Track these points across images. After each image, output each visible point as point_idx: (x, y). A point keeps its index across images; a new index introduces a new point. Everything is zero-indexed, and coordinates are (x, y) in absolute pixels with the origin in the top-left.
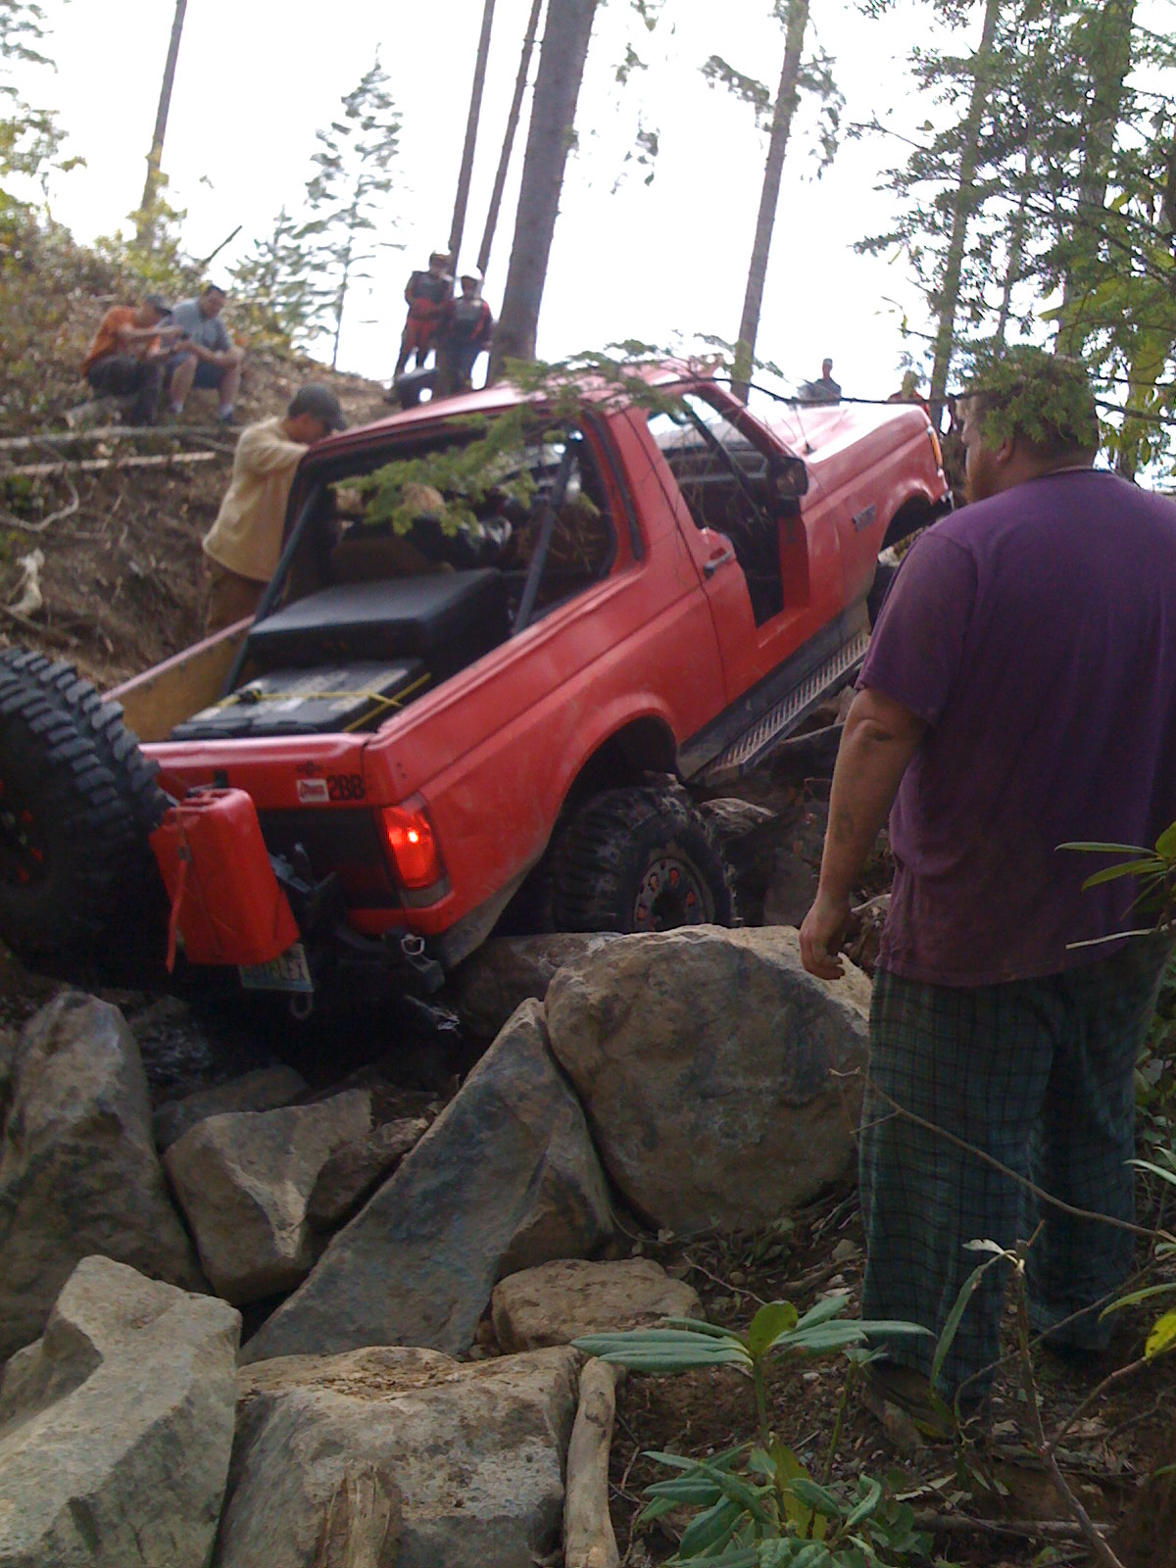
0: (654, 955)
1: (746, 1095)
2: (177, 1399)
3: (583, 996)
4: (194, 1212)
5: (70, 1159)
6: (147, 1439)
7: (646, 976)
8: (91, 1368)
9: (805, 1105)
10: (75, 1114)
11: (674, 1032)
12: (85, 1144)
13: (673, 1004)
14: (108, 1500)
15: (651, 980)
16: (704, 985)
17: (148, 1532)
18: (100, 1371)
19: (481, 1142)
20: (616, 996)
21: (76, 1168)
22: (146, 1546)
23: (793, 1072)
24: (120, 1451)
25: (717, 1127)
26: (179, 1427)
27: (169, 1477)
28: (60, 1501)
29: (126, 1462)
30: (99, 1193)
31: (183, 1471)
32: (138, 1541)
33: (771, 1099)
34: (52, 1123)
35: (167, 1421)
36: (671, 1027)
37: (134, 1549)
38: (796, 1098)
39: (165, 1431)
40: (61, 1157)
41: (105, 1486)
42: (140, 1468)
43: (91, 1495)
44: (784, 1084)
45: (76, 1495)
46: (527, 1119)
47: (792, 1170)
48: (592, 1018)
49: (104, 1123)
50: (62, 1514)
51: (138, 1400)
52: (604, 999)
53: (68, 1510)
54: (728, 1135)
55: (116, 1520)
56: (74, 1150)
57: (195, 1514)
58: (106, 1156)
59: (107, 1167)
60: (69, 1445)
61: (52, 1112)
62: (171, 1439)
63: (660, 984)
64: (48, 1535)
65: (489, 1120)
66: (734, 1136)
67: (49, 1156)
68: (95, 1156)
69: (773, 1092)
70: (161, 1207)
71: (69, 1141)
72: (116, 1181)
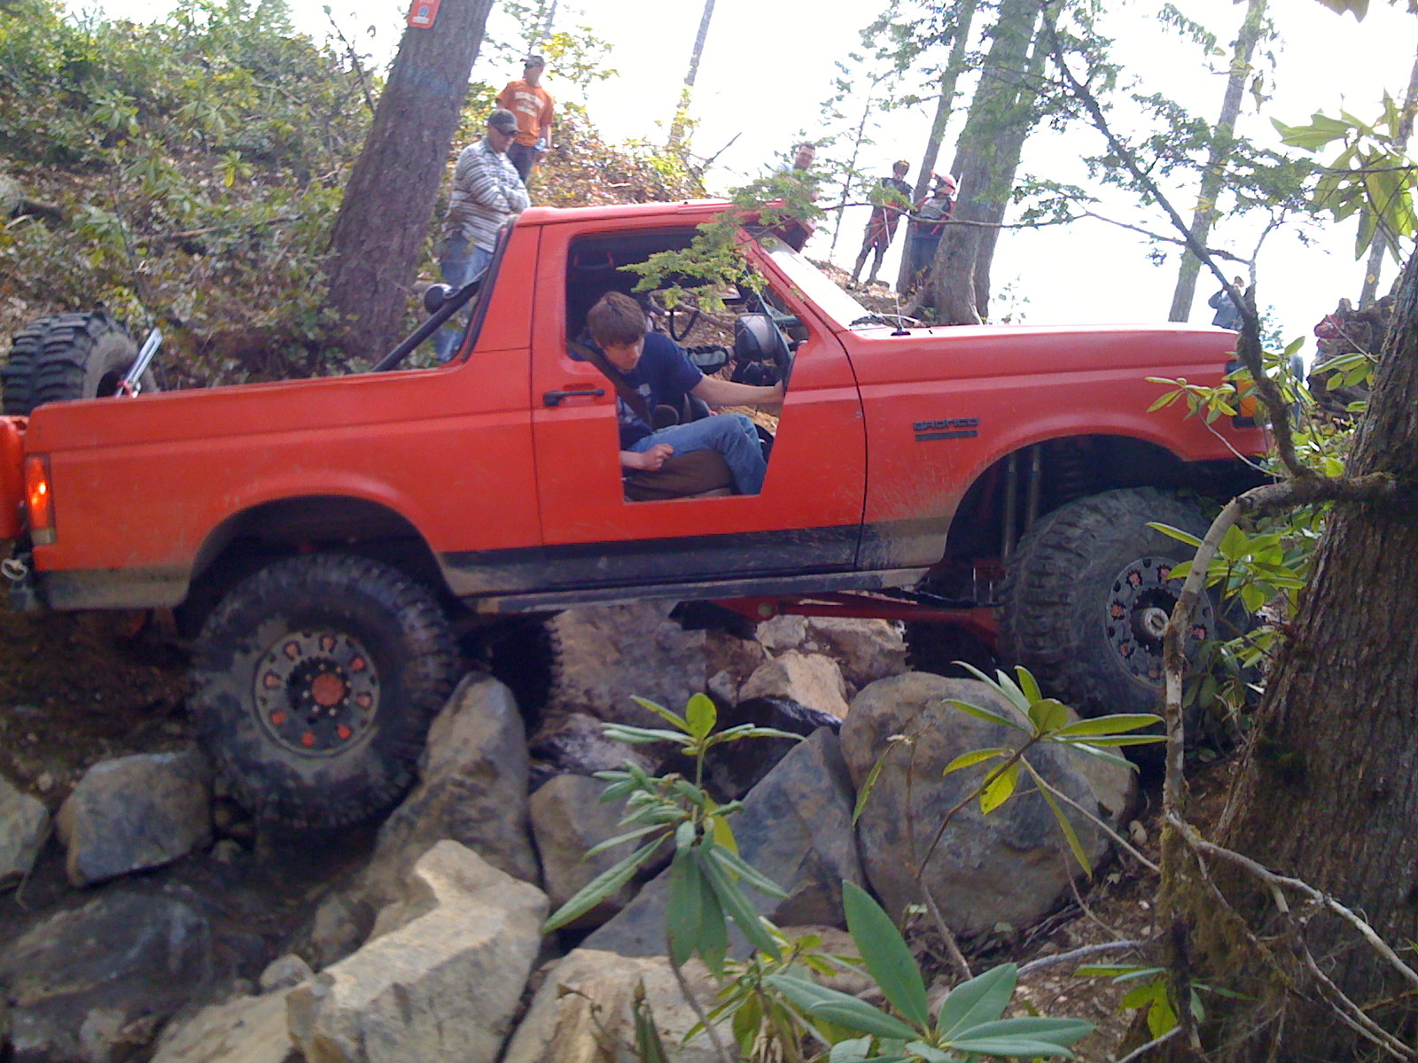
0: (933, 693)
1: (976, 827)
2: (485, 937)
3: (871, 708)
4: (543, 845)
5: (456, 790)
6: (457, 959)
7: (922, 707)
8: (430, 909)
9: (1023, 851)
10: (466, 758)
11: (931, 758)
12: (469, 781)
13: (937, 736)
14: (422, 992)
15: (925, 713)
16: (966, 728)
17: (448, 1024)
18: (435, 912)
19: (766, 827)
20: (893, 717)
21: (460, 798)
22: (445, 1034)
23: (1018, 820)
24: (437, 960)
25: (946, 844)
26: (483, 957)
27: (470, 991)
28: (386, 983)
29: (439, 970)
30: (477, 821)
31: (483, 990)
32: (440, 1028)
33: (995, 836)
34: (448, 762)
35: (475, 951)
36: (931, 753)
37: (435, 1032)
38: (1016, 843)
39: (472, 957)
40: (450, 788)
41: (421, 981)
42: (449, 978)
43: (409, 984)
44: (1009, 828)
45: (399, 982)
46: (804, 814)
47: (1000, 898)
48: (871, 726)
49: (486, 768)
50: (386, 992)
51: (458, 934)
52: (883, 715)
53: (392, 991)
54: (954, 853)
55: (426, 1007)
56: (461, 784)
57: (486, 1025)
58: (483, 793)
59: (483, 802)
60: (402, 952)
61: (448, 754)
62: (477, 964)
63: (932, 717)
64: (374, 1002)
65: (775, 810)
66: (959, 856)
67: (441, 786)
68: (476, 792)
69: (998, 831)
70: (520, 840)
71: (458, 776)
72: (488, 814)
